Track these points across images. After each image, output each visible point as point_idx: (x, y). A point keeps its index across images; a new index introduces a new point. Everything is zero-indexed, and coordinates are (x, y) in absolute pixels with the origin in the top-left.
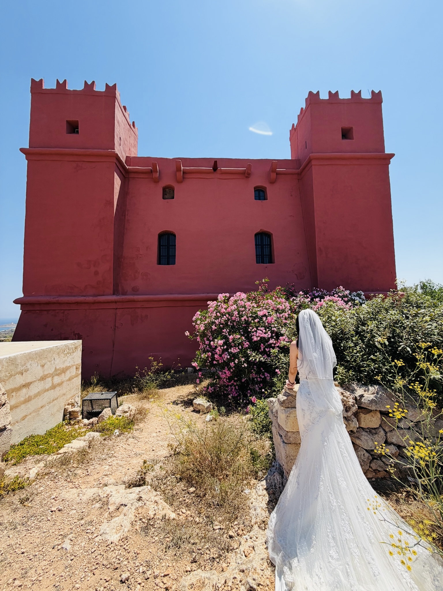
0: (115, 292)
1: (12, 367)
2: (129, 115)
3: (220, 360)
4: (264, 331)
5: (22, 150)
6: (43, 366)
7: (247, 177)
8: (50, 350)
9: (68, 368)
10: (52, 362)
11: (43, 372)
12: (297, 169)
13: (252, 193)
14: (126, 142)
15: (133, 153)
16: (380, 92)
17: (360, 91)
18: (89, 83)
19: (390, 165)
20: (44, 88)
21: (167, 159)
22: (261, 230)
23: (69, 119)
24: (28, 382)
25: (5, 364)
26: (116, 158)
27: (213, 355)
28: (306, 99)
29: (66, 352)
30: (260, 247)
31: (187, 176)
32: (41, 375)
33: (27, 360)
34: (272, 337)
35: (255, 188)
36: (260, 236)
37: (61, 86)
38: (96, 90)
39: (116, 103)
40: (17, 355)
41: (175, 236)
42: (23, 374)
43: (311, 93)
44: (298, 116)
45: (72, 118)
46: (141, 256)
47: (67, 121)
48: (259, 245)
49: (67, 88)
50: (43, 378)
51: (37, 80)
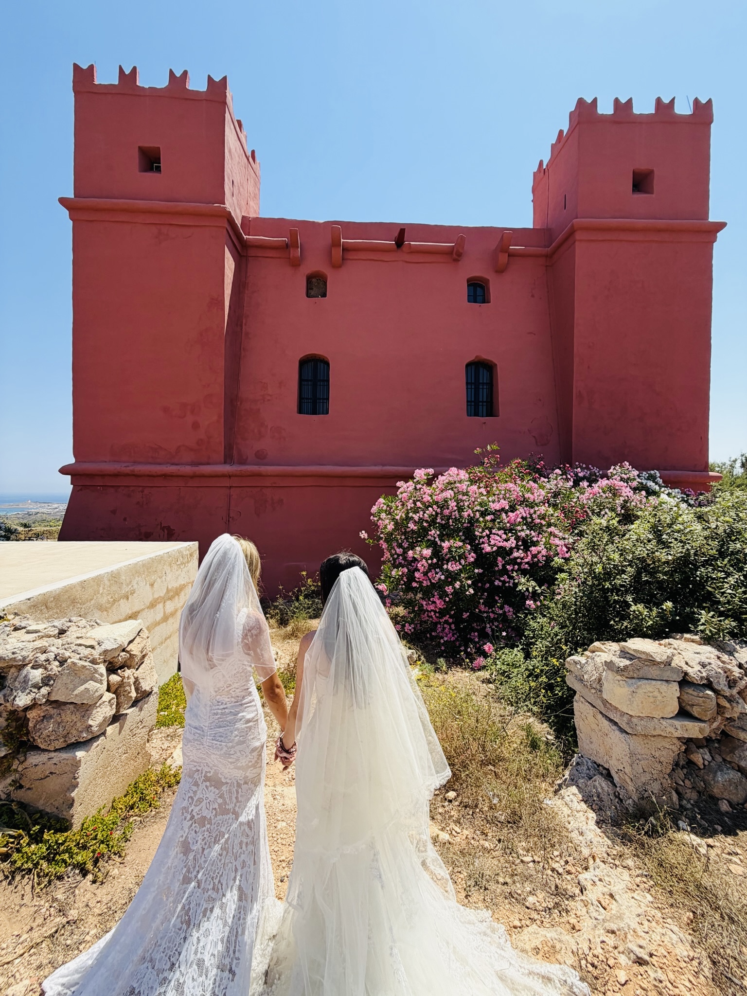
0: (228, 459)
1: (114, 588)
2: (246, 137)
3: (425, 582)
4: (504, 536)
5: (63, 201)
6: (152, 585)
7: (456, 260)
8: (160, 560)
9: (182, 588)
10: (164, 577)
11: (153, 594)
12: (545, 247)
13: (463, 290)
14: (241, 189)
15: (252, 210)
16: (710, 102)
17: (673, 100)
18: (178, 74)
19: (715, 244)
20: (96, 82)
21: (313, 223)
22: (477, 357)
23: (141, 145)
24: (134, 611)
25: (107, 582)
26: (228, 220)
27: (411, 573)
28: (571, 114)
29: (179, 563)
30: (473, 387)
31: (350, 255)
32: (150, 599)
33: (133, 575)
34: (517, 548)
35: (468, 281)
36: (473, 367)
37: (128, 78)
38: (190, 88)
39: (227, 115)
40: (121, 568)
41: (327, 364)
42: (128, 599)
43: (581, 102)
44: (553, 146)
45: (149, 143)
46: (269, 398)
47: (139, 147)
48: (471, 383)
49: (138, 84)
50: (152, 605)
51: (85, 67)
